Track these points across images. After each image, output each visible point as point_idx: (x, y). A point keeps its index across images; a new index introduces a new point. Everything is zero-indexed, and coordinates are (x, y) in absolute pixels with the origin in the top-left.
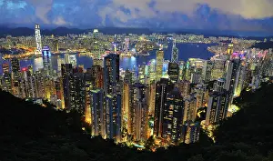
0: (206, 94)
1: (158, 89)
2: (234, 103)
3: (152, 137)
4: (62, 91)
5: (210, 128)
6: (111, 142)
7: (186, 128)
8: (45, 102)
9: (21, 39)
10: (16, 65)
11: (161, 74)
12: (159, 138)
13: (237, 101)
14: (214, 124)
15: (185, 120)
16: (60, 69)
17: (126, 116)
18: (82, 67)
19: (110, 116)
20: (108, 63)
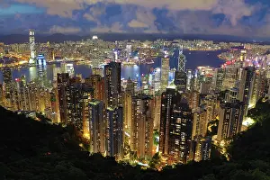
0: (218, 105)
1: (164, 101)
2: (249, 115)
3: (157, 154)
4: (57, 103)
5: (222, 144)
6: (111, 159)
7: (195, 144)
8: (39, 115)
10: (8, 75)
11: (167, 84)
12: (164, 156)
13: (252, 113)
15: (194, 134)
16: (55, 79)
17: (128, 133)
18: (80, 76)
19: (111, 130)
20: (109, 72)
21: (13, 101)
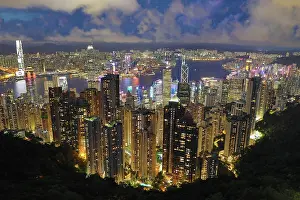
0: (224, 118)
1: (167, 115)
2: (256, 129)
3: (160, 173)
4: (49, 120)
5: (230, 159)
6: (110, 181)
7: (201, 161)
8: (29, 134)
11: (169, 96)
12: (169, 175)
13: (260, 126)
14: (234, 154)
15: (199, 150)
17: (128, 151)
18: (75, 90)
19: (110, 150)
20: (106, 85)
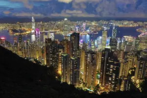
0: (135, 59)
1: (103, 55)
3: (98, 85)
4: (45, 54)
5: (138, 81)
7: (121, 81)
9: (24, 24)
11: (105, 45)
12: (102, 86)
14: (140, 79)
15: (120, 75)
16: (44, 41)
17: (82, 72)
18: (57, 40)
19: (73, 70)
20: (73, 38)
21: (22, 52)
